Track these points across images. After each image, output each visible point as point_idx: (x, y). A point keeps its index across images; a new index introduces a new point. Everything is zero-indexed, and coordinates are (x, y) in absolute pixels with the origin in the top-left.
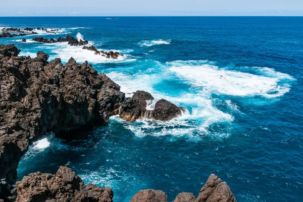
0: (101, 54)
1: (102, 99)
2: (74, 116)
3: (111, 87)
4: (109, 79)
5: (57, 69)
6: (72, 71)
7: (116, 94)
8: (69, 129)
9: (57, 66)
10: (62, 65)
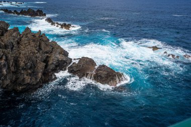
0: (56, 25)
1: (53, 63)
2: (25, 76)
3: (60, 53)
4: (59, 46)
5: (13, 36)
6: (27, 39)
7: (64, 59)
8: (21, 87)
9: (14, 34)
10: (19, 33)
